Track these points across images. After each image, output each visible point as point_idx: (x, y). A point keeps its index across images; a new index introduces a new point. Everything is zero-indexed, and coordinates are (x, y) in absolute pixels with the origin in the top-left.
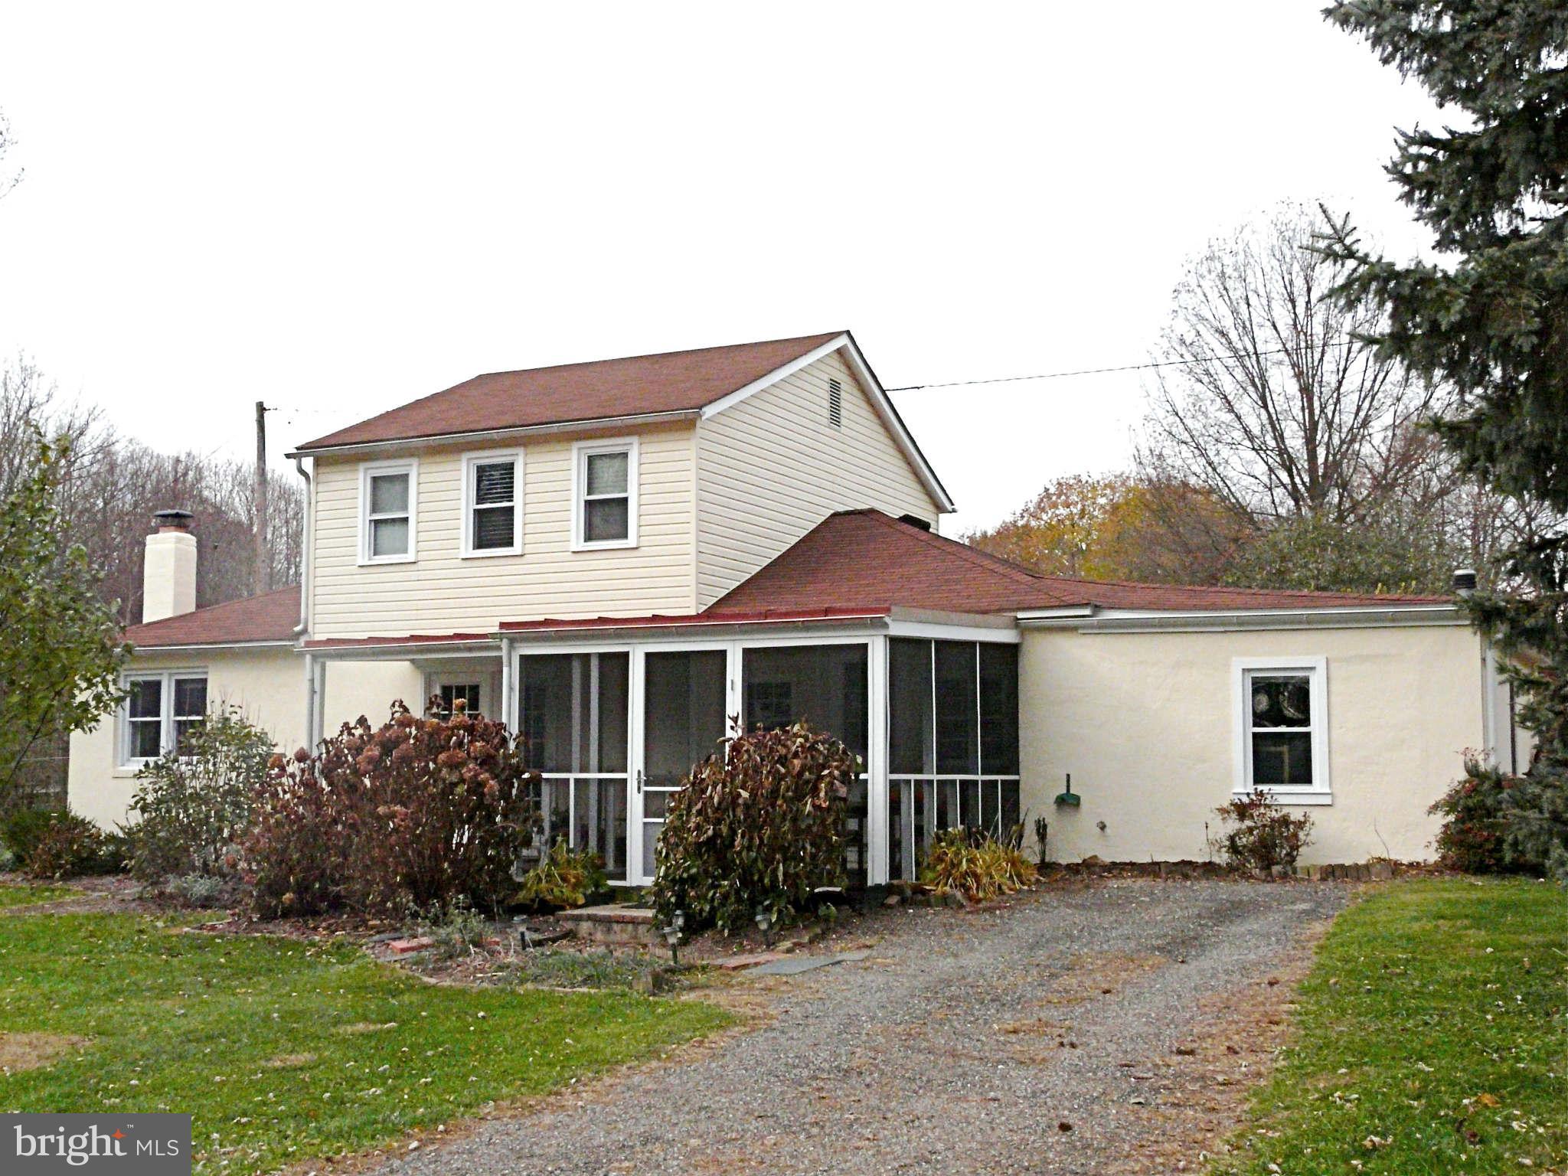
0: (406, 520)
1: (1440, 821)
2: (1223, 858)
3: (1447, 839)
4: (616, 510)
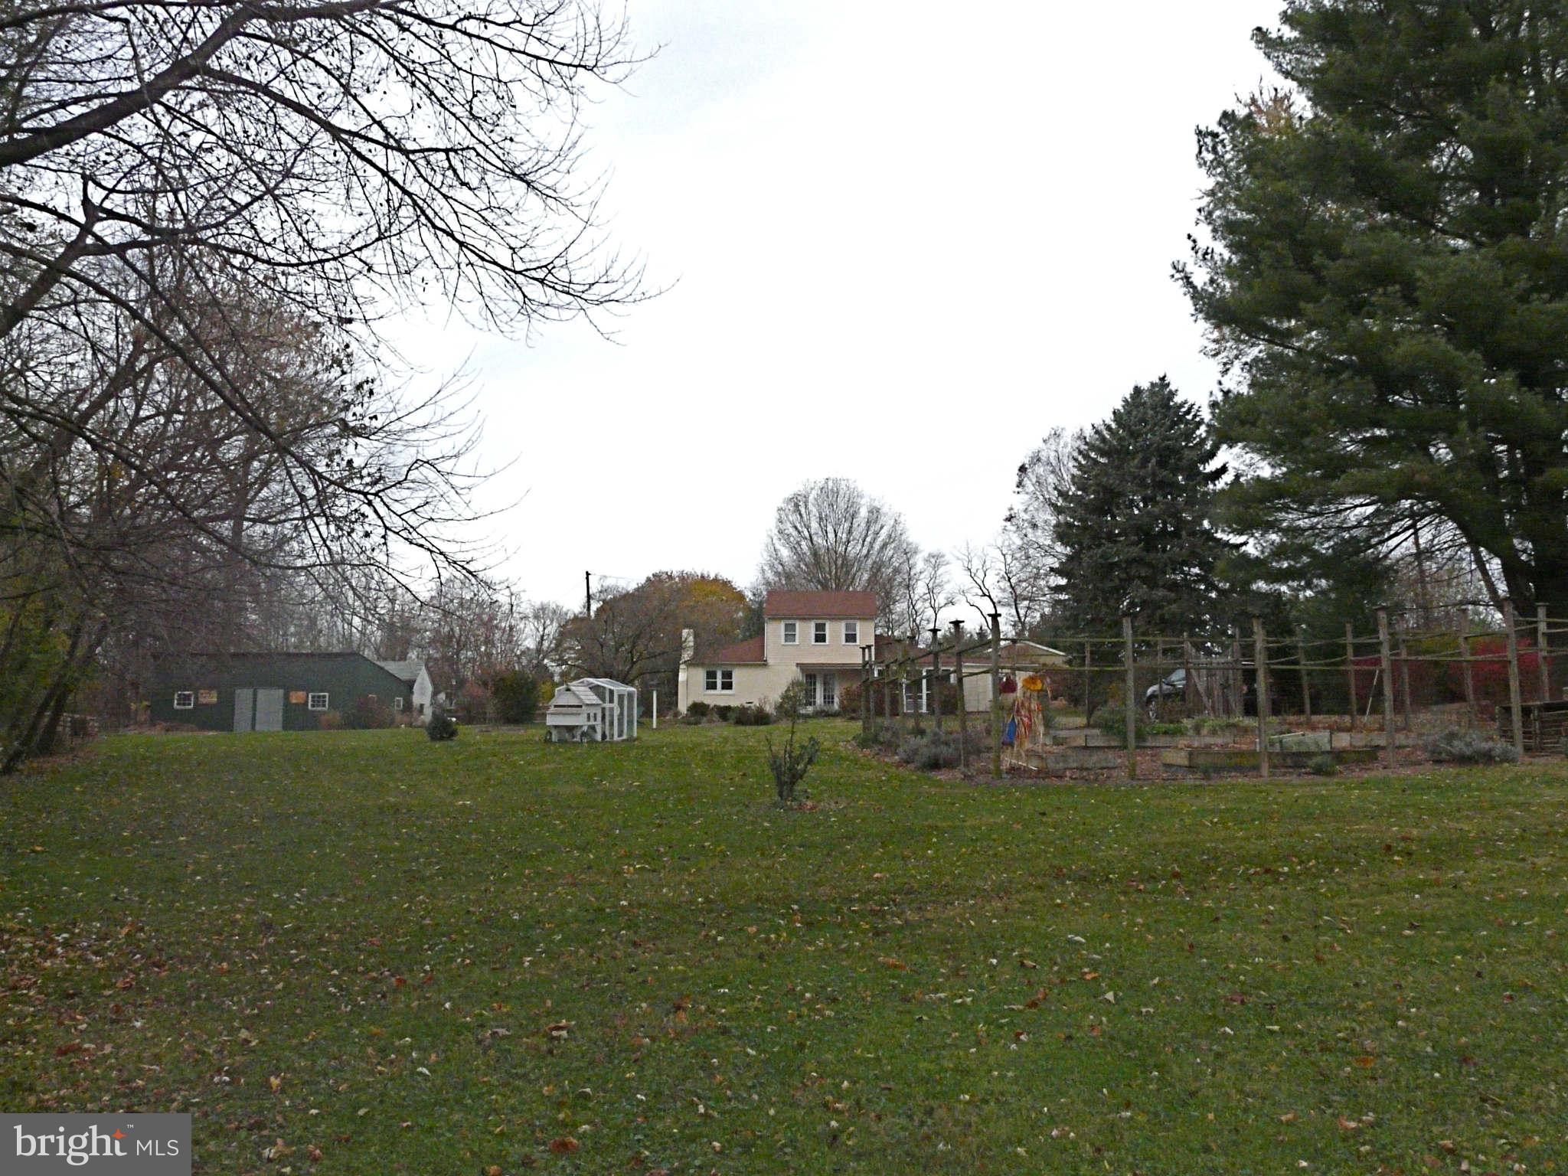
0: (795, 634)
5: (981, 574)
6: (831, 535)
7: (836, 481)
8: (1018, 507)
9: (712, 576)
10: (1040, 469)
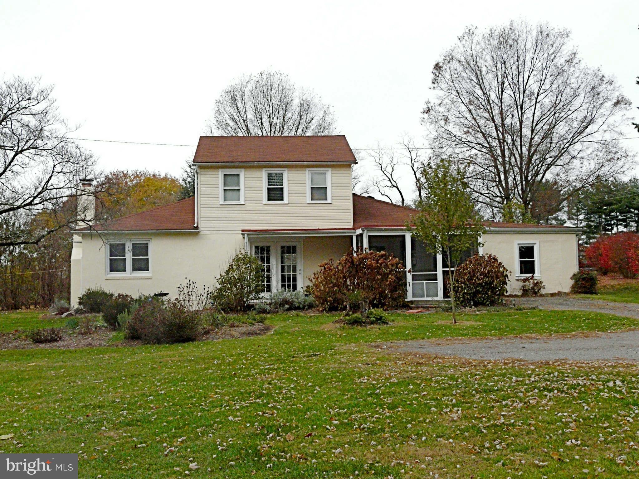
0: (239, 190)
1: (572, 282)
2: (520, 293)
3: (573, 287)
4: (323, 191)
5: (389, 169)
6: (266, 125)
7: (271, 76)
8: (434, 101)
9: (163, 175)
10: (455, 65)
